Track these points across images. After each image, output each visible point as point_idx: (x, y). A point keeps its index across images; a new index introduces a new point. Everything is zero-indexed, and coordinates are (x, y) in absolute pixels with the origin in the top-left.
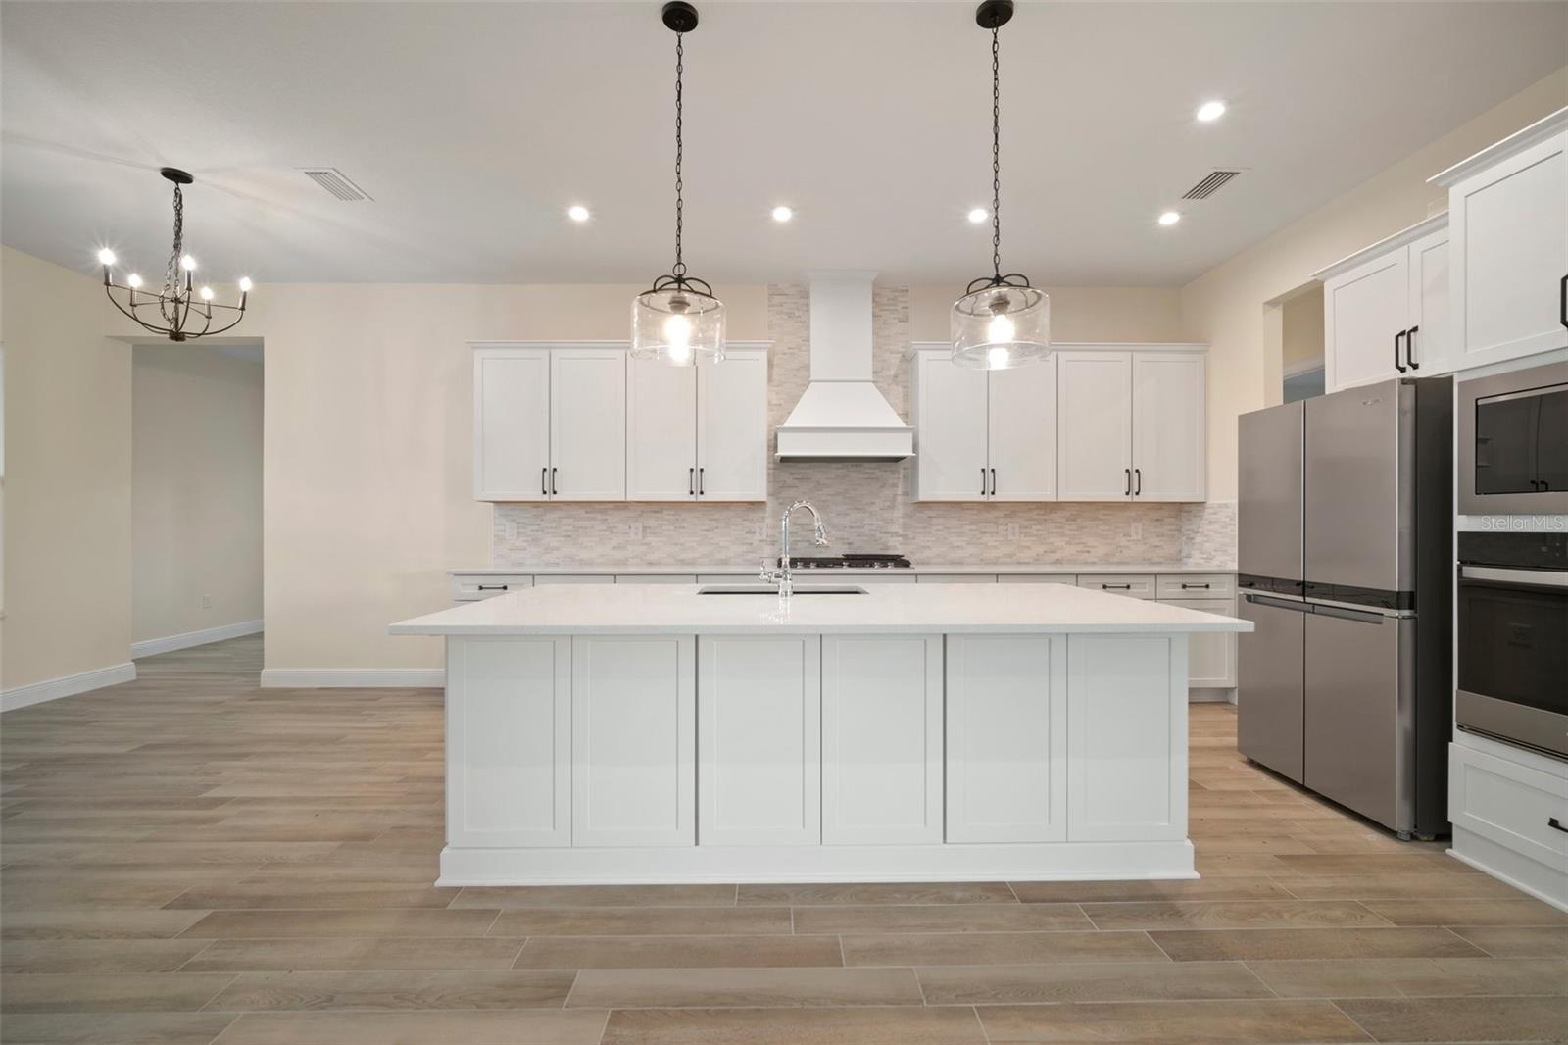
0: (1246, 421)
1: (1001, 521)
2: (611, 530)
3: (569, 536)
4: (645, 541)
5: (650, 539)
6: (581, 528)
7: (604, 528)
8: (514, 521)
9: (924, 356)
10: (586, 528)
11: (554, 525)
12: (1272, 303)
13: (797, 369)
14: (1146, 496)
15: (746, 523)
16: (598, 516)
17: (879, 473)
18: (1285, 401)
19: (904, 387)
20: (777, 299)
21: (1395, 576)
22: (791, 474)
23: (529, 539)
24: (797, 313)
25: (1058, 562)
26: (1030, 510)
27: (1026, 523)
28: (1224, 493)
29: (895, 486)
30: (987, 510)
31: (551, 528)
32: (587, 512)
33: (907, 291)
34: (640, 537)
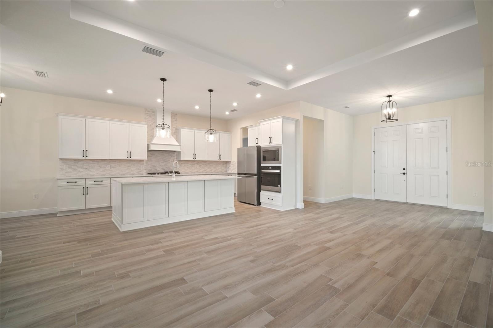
0: (238, 149)
1: (196, 164)
2: (100, 167)
3: (86, 168)
4: (111, 169)
5: (112, 169)
6: (91, 166)
7: (98, 166)
8: (67, 164)
9: (182, 130)
10: (92, 166)
11: (81, 165)
12: (241, 128)
13: (152, 129)
14: (222, 160)
15: (139, 165)
16: (96, 163)
17: (171, 154)
18: (243, 147)
19: (176, 135)
20: (147, 112)
21: (255, 172)
22: (150, 153)
23: (73, 169)
24: (152, 116)
25: (206, 172)
26: (201, 162)
27: (201, 165)
28: (234, 160)
29: (174, 157)
30: (194, 162)
31: (80, 166)
32: (92, 162)
33: (177, 115)
34: (109, 168)
